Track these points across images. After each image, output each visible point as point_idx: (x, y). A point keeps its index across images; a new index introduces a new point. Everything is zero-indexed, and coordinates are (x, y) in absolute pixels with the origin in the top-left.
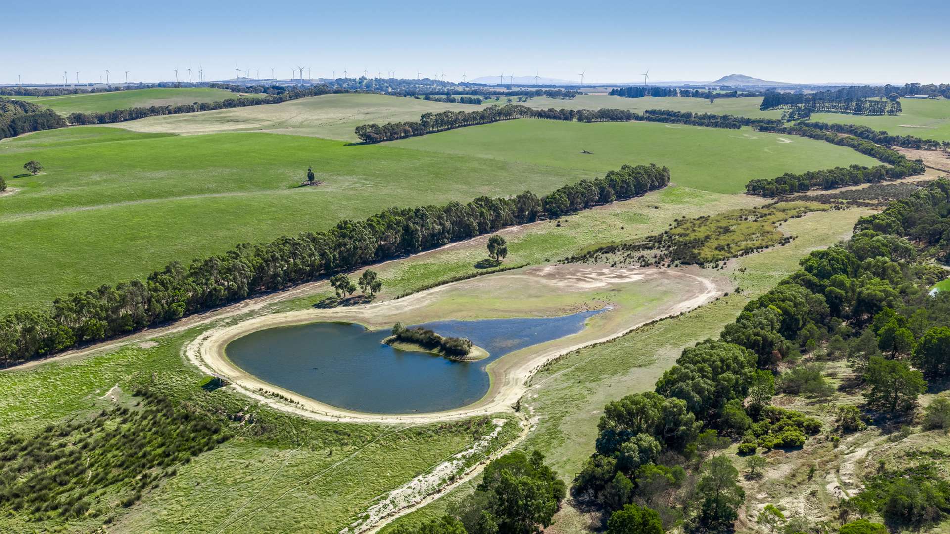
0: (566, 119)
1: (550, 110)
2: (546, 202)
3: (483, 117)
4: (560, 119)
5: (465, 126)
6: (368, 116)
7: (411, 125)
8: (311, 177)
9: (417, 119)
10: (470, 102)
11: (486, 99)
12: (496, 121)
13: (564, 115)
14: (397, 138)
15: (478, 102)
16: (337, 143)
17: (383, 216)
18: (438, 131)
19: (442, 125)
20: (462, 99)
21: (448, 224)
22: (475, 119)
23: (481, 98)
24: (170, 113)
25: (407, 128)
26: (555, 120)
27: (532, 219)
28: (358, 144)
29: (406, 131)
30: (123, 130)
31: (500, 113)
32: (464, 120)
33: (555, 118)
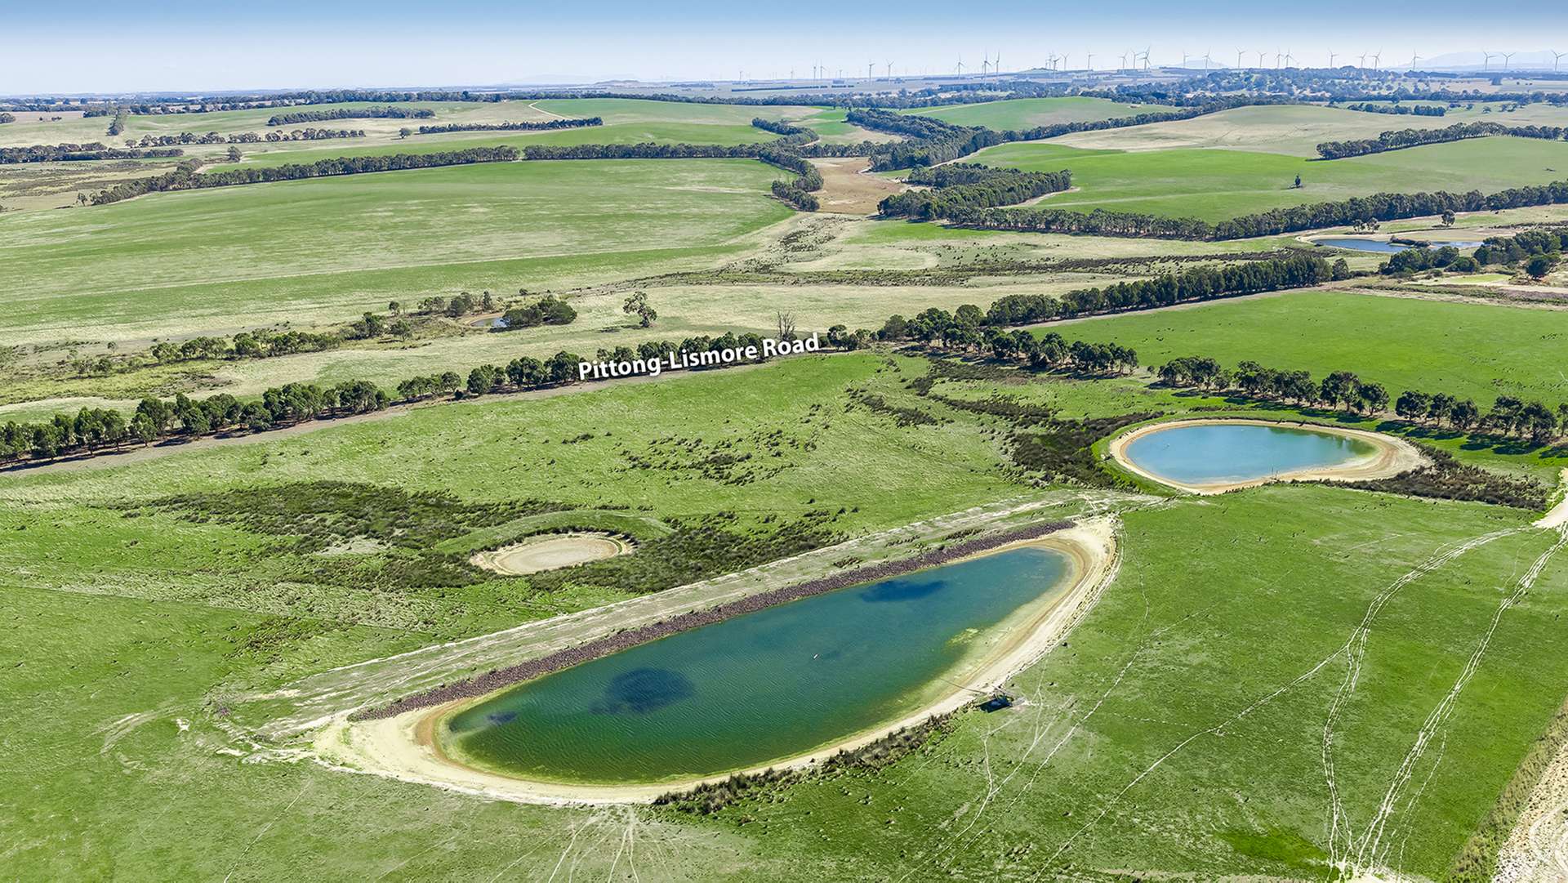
0: (1547, 137)
1: (1528, 128)
2: (1489, 199)
3: (1446, 135)
4: (1540, 137)
5: (1425, 144)
6: (1308, 133)
7: (1370, 143)
8: (1298, 182)
9: (1376, 137)
10: (1429, 112)
11: (1453, 106)
12: (1461, 139)
13: (1545, 133)
14: (1356, 155)
15: (1440, 112)
16: (1297, 159)
17: (1376, 197)
18: (1396, 149)
19: (1401, 143)
20: (1417, 108)
21: (1416, 205)
22: (1437, 137)
23: (1444, 105)
24: (1086, 130)
25: (1365, 145)
26: (1533, 139)
27: (1478, 208)
28: (1321, 159)
29: (1364, 148)
30: (1061, 146)
31: (1466, 131)
32: (1425, 138)
33: (1533, 135)
